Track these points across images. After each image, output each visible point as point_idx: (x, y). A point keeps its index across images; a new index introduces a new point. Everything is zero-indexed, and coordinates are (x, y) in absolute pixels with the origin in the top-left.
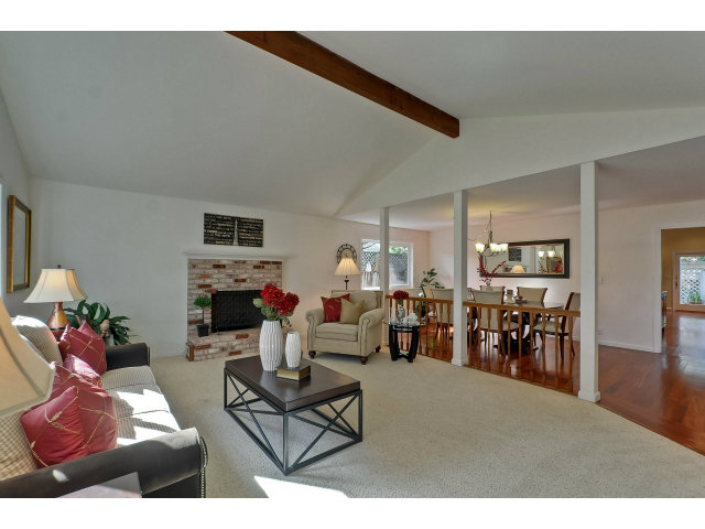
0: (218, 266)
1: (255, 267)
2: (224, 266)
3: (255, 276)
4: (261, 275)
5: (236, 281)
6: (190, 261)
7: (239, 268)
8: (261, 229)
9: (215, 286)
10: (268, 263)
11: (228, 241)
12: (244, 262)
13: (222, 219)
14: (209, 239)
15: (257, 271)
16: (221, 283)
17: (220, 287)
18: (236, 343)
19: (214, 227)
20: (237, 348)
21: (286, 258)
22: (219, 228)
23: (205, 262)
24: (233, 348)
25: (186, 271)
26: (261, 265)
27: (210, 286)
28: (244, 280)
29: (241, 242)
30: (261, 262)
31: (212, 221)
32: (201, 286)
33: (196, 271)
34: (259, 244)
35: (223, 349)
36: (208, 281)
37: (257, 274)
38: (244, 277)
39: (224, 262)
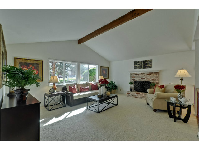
0: (137, 74)
1: (148, 74)
2: (138, 75)
3: (148, 77)
4: (150, 77)
5: (142, 78)
6: (130, 73)
7: (142, 75)
8: (151, 62)
9: (136, 80)
10: (153, 73)
11: (140, 68)
12: (144, 73)
13: (139, 62)
14: (135, 68)
15: (148, 76)
16: (138, 79)
17: (137, 80)
18: (136, 95)
19: (137, 65)
20: (136, 96)
21: (160, 71)
22: (138, 65)
23: (133, 74)
24: (135, 96)
25: (130, 76)
26: (150, 74)
27: (135, 79)
28: (144, 78)
29: (144, 68)
30: (150, 73)
31: (136, 63)
32: (132, 80)
33: (132, 76)
34: (150, 67)
35: (133, 95)
36: (134, 78)
37: (149, 77)
38: (144, 77)
39: (138, 73)
